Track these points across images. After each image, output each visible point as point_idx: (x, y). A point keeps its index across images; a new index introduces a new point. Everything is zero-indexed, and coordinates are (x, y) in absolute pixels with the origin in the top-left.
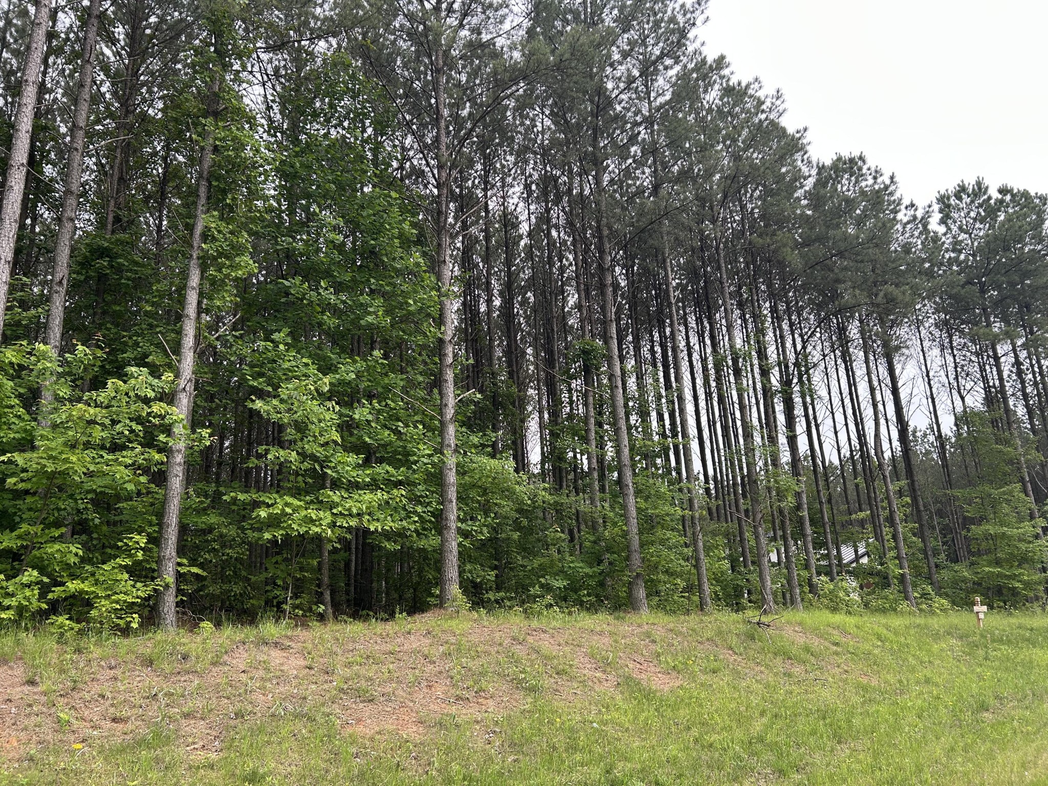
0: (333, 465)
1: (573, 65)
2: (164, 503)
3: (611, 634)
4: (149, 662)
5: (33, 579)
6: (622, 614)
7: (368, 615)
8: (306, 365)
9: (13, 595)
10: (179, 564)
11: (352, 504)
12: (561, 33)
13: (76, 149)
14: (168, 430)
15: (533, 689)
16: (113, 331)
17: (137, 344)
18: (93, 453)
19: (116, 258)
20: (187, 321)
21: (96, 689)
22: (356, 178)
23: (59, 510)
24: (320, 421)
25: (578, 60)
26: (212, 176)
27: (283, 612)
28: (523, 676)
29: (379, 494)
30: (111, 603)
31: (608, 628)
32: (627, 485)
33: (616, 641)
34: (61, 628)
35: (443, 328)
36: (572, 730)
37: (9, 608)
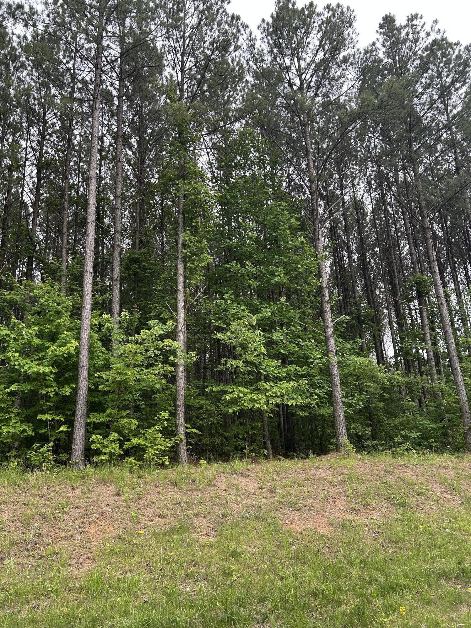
0: (264, 367)
1: (391, 103)
2: (176, 393)
3: (454, 468)
4: (175, 484)
5: (115, 438)
6: (461, 454)
7: (293, 455)
8: (243, 310)
9: (107, 447)
10: (187, 428)
11: (277, 390)
12: (380, 84)
13: (118, 208)
14: (174, 353)
15: (402, 505)
16: (144, 302)
17: (156, 307)
18: (138, 369)
19: (142, 263)
20: (179, 293)
21: (150, 498)
22: (262, 198)
23: (125, 400)
24: (254, 342)
25: (394, 99)
26: (185, 211)
27: (245, 453)
28: (395, 496)
29: (292, 383)
30: (154, 450)
31: (452, 464)
32: (456, 369)
33: (458, 473)
34: (131, 464)
35: (321, 279)
36: (431, 533)
37: (105, 454)
